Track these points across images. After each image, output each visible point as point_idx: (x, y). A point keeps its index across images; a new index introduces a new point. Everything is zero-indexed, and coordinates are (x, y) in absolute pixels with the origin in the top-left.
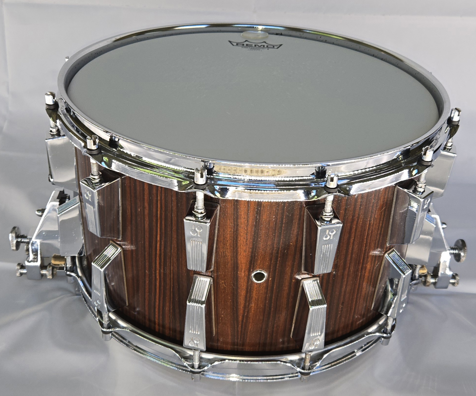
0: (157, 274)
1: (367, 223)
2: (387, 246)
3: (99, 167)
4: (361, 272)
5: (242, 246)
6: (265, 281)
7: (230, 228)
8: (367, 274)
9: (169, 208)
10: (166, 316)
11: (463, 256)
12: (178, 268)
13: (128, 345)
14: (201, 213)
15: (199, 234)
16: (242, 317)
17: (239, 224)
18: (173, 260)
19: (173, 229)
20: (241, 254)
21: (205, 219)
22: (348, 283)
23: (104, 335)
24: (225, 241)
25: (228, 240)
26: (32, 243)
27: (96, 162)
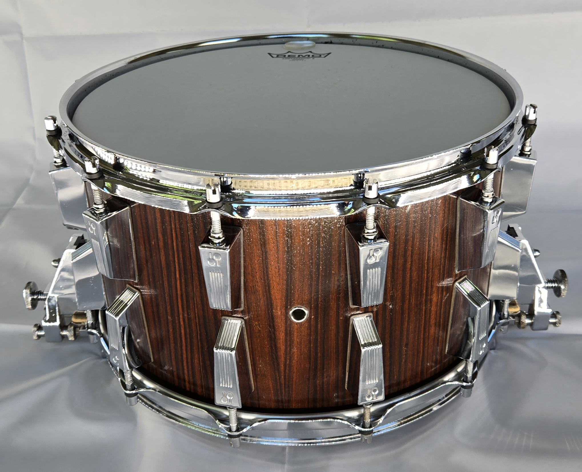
0: (181, 320)
1: (426, 244)
2: (457, 273)
3: (102, 194)
4: (425, 306)
5: (274, 277)
6: (307, 320)
7: (258, 256)
8: (433, 309)
9: (185, 237)
10: (196, 370)
11: (564, 290)
12: (203, 310)
13: (160, 410)
14: (219, 238)
15: (218, 264)
16: (284, 365)
17: (268, 250)
18: (196, 300)
19: (192, 263)
20: (275, 287)
21: (225, 245)
22: (411, 319)
23: (128, 398)
24: (254, 272)
25: (257, 271)
26: (48, 299)
27: (98, 189)
